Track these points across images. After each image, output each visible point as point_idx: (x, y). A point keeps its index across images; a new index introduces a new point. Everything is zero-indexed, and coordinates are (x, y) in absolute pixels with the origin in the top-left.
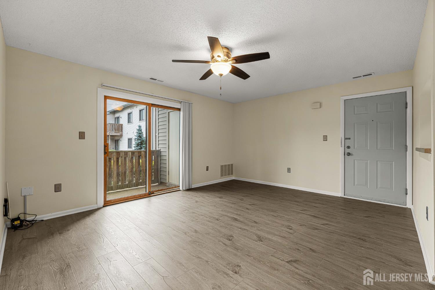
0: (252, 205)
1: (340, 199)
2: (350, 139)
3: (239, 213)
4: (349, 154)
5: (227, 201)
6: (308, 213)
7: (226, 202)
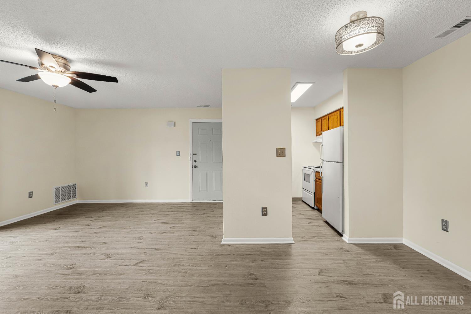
0: (101, 228)
1: (190, 204)
2: (196, 154)
3: (83, 240)
4: (196, 167)
5: (66, 230)
6: (160, 221)
7: (64, 232)
